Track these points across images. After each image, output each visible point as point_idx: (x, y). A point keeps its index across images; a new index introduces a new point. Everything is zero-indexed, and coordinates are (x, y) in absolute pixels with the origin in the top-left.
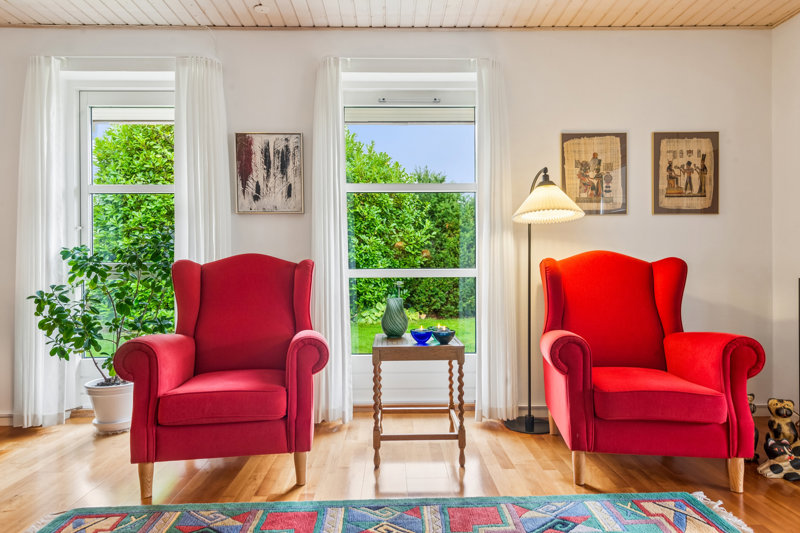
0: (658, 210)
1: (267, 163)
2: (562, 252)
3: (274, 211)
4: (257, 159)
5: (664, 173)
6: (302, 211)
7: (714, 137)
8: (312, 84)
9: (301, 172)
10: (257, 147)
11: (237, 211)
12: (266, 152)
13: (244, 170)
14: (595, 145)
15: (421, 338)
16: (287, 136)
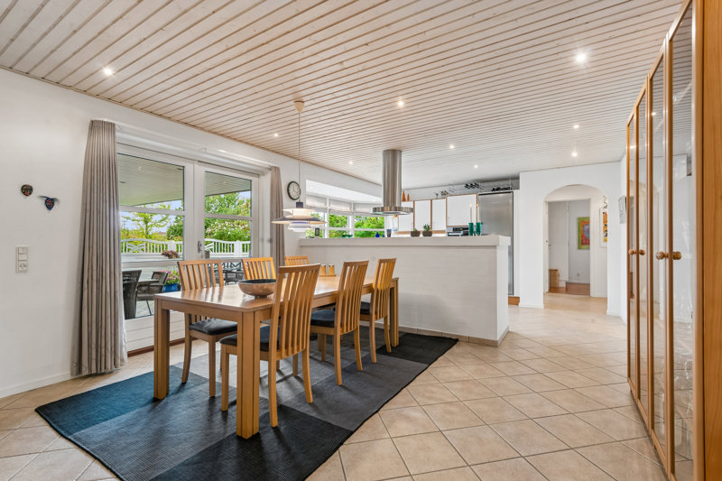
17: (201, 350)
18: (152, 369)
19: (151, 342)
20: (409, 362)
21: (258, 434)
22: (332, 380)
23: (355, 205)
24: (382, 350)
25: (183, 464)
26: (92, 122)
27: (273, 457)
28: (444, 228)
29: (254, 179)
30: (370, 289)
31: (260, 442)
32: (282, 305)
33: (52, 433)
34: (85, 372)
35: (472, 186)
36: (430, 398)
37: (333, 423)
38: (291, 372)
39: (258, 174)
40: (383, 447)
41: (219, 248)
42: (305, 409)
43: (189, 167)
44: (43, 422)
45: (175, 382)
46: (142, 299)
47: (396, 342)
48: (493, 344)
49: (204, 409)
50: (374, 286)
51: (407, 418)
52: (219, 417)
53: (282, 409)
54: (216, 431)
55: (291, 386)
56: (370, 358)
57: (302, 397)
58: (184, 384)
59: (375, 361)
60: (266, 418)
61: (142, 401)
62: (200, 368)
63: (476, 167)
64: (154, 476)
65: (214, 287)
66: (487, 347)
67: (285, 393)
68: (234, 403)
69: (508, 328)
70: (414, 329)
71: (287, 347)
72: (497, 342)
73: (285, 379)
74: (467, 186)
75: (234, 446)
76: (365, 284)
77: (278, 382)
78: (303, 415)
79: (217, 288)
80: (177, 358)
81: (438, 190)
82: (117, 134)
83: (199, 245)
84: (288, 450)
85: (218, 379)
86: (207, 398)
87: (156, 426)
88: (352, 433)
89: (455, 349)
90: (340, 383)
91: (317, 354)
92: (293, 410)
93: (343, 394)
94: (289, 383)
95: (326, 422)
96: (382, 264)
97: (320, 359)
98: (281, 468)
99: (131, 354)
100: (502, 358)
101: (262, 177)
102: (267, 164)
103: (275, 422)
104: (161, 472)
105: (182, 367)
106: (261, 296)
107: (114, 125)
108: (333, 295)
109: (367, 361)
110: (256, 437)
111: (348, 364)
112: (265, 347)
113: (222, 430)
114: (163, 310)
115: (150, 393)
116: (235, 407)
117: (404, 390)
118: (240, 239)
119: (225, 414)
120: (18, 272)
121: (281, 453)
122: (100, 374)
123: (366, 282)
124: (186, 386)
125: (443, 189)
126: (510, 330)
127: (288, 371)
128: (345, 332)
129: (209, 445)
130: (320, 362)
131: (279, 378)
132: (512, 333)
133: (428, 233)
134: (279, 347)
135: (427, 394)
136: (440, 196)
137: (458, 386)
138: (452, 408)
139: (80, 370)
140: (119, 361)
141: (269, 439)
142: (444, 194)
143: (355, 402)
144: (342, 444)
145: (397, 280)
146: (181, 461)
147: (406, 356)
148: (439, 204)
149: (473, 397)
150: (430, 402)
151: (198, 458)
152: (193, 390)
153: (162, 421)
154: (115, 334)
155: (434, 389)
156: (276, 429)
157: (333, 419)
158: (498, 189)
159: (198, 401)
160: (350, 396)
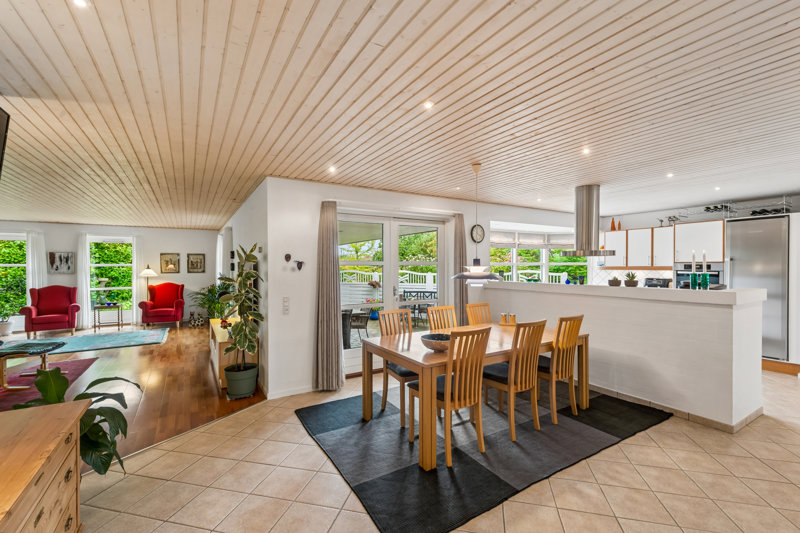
0: (189, 272)
1: (61, 260)
2: (155, 283)
3: (64, 273)
4: (57, 259)
5: (190, 263)
6: (74, 272)
7: (204, 255)
8: (78, 240)
9: (73, 262)
10: (57, 256)
11: (49, 272)
12: (60, 257)
13: (52, 263)
14: (171, 257)
15: (109, 304)
16: (68, 253)
17: (394, 383)
18: (360, 393)
19: (360, 369)
20: (597, 431)
21: (435, 469)
22: (506, 434)
23: (549, 236)
24: (565, 411)
25: (380, 478)
26: (323, 203)
27: (446, 493)
28: (671, 264)
29: (440, 226)
30: (549, 346)
31: (437, 477)
32: (455, 363)
33: (303, 431)
34: (320, 388)
35: (715, 208)
36: (611, 478)
37: (502, 478)
38: (468, 418)
39: (443, 222)
40: (547, 514)
41: (413, 279)
42: (478, 458)
43: (387, 224)
44: (299, 422)
45: (377, 409)
46: (354, 327)
47: (585, 404)
48: (726, 430)
49: (396, 437)
50: (554, 345)
51: (579, 493)
52: (406, 447)
53: (457, 452)
54: (404, 458)
55: (467, 431)
56: (550, 418)
57: (475, 445)
58: (383, 410)
59: (556, 422)
60: (442, 457)
61: (356, 421)
62: (394, 399)
63: (717, 189)
64: (362, 482)
65: (404, 332)
66: (715, 432)
67: (462, 439)
68: (417, 437)
69: (762, 409)
70: (612, 392)
71: (459, 399)
72: (732, 427)
73: (463, 423)
74: (708, 209)
75: (417, 475)
76: (543, 341)
77: (457, 425)
78: (474, 462)
79: (407, 334)
80: (378, 387)
81: (664, 216)
82: (338, 208)
83: (395, 290)
84: (458, 490)
85: (407, 412)
86: (399, 428)
87: (364, 443)
88: (518, 492)
89: (665, 426)
90: (514, 439)
91: (495, 403)
92: (467, 455)
93: (515, 451)
94: (465, 428)
95: (494, 475)
96: (564, 323)
97: (498, 409)
98: (451, 504)
99: (349, 377)
100: (735, 451)
101: (447, 224)
102: (451, 212)
103: (450, 463)
104: (367, 480)
105: (381, 395)
106: (440, 351)
107: (335, 202)
108: (506, 354)
109: (546, 420)
110: (434, 472)
111: (524, 419)
112: (441, 396)
113: (408, 458)
114: (368, 352)
115: (360, 413)
116: (418, 441)
117: (584, 462)
118: (431, 271)
119: (412, 445)
120: (284, 314)
121: (452, 492)
122: (329, 391)
123: (544, 341)
124: (385, 413)
125: (671, 213)
126: (765, 412)
127: (466, 417)
128: (519, 390)
129: (399, 468)
130: (497, 412)
131: (458, 421)
132: (767, 417)
133: (631, 282)
134: (452, 399)
135: (611, 474)
136: (666, 222)
137: (654, 472)
138: (637, 496)
139: (317, 387)
140: (340, 383)
141: (444, 475)
142: (673, 220)
143: (527, 462)
144: (506, 499)
145: (586, 338)
146: (381, 475)
147: (596, 423)
148: (664, 234)
149: (671, 490)
150: (611, 483)
151: (390, 477)
152: (389, 418)
153: (369, 440)
154: (338, 362)
155: (619, 468)
156: (450, 469)
157: (502, 474)
158: (764, 212)
159: (392, 429)
160: (522, 455)
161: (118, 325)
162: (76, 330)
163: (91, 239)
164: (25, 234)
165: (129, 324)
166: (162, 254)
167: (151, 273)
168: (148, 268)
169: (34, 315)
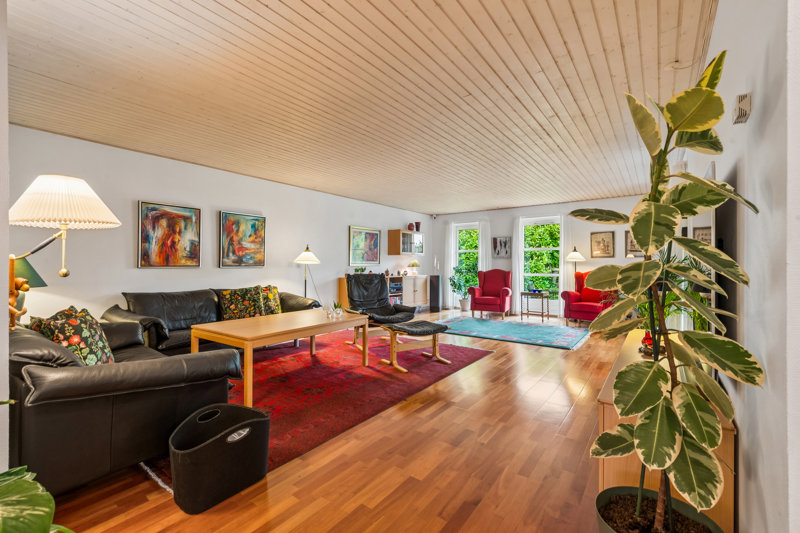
2: (582, 270)
3: (503, 258)
4: (498, 244)
5: (629, 244)
6: (510, 258)
8: (513, 225)
9: (511, 247)
11: (493, 257)
13: (495, 247)
15: (535, 291)
161: (542, 316)
162: (506, 315)
163: (524, 223)
164: (477, 223)
165: (556, 317)
166: (592, 234)
167: (577, 256)
168: (575, 250)
169: (477, 295)
